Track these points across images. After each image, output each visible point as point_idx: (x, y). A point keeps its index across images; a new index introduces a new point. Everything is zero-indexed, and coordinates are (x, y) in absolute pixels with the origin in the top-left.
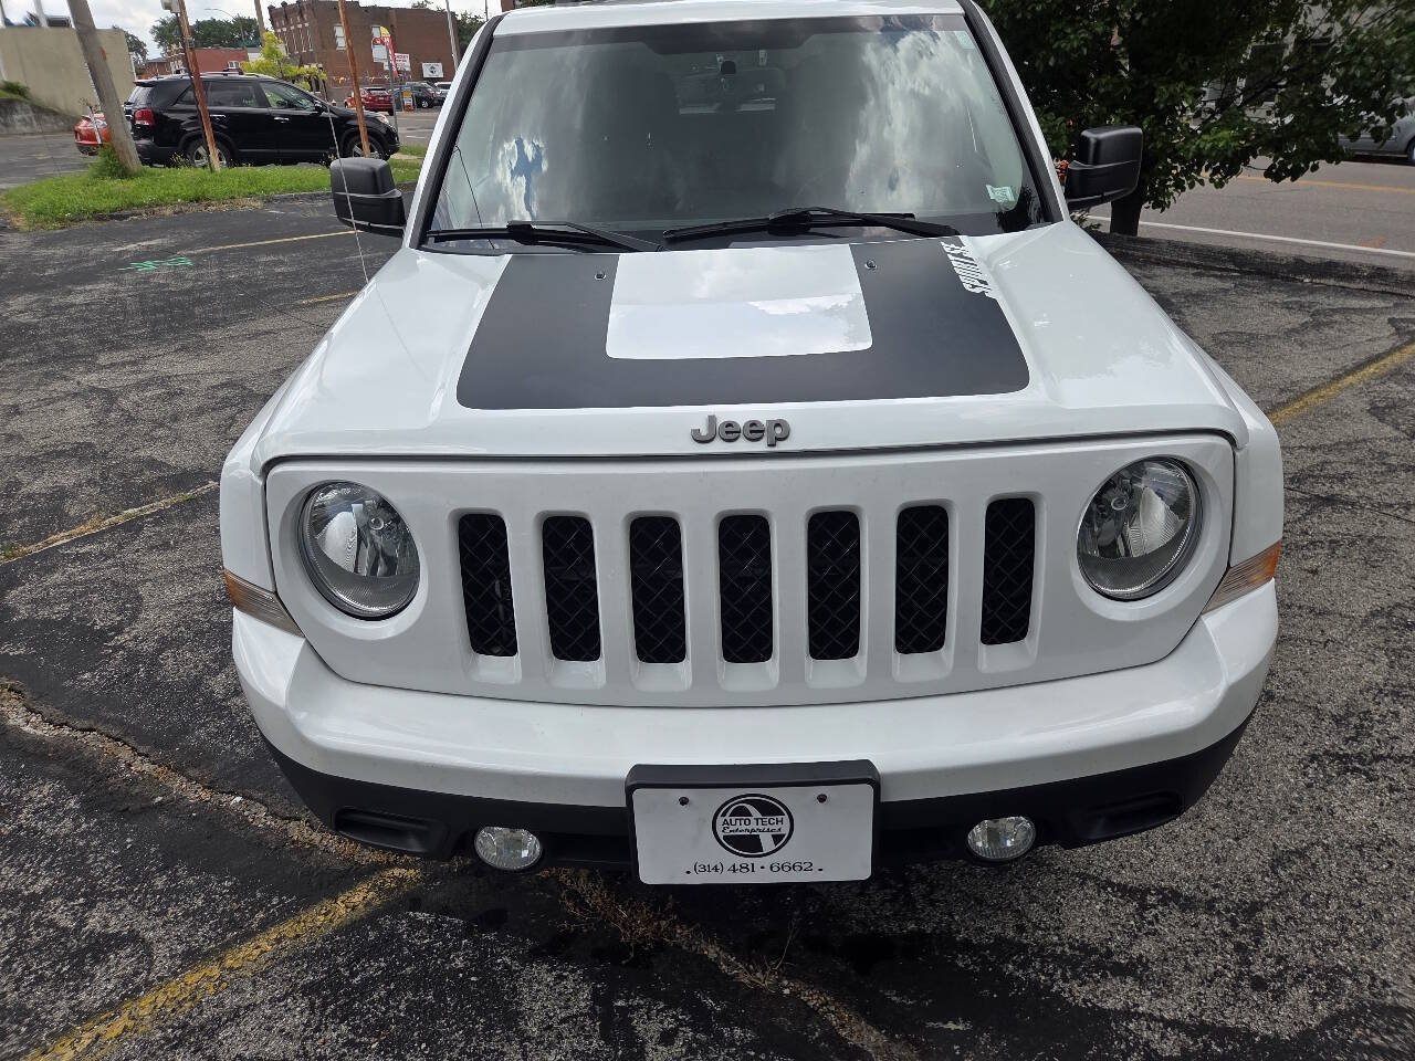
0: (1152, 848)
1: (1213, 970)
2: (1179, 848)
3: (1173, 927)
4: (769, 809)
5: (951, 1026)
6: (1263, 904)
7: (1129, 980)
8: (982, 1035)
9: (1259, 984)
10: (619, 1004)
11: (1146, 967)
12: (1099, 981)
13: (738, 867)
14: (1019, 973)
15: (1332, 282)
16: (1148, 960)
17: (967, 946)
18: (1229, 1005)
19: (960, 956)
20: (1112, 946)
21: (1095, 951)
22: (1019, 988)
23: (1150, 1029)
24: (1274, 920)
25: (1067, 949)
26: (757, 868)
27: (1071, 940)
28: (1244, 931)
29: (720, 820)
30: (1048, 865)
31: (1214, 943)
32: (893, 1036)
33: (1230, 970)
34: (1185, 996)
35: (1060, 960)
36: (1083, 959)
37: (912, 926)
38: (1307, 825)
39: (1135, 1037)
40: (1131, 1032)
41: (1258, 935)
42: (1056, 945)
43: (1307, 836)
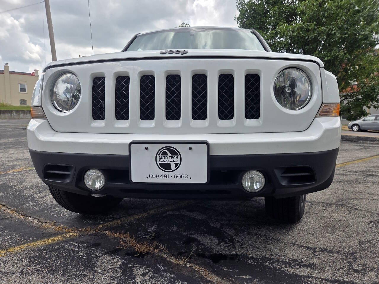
0: (318, 239)
1: (339, 267)
2: (327, 240)
3: (325, 257)
4: (174, 153)
5: (244, 277)
6: (356, 252)
7: (309, 268)
8: (255, 280)
9: (356, 271)
10: (131, 266)
11: (315, 265)
12: (298, 268)
13: (163, 176)
14: (270, 265)
15: (369, 142)
16: (316, 264)
17: (252, 258)
18: (346, 276)
19: (249, 260)
20: (303, 260)
21: (297, 261)
22: (270, 269)
23: (316, 280)
24: (361, 256)
25: (287, 260)
26: (170, 176)
27: (289, 258)
28: (350, 258)
29: (158, 157)
30: (282, 241)
31: (340, 261)
32: (223, 278)
33: (345, 267)
34: (330, 273)
35: (285, 263)
36: (292, 263)
37: (234, 253)
38: (371, 236)
39: (311, 282)
40: (309, 281)
41: (355, 260)
42: (283, 259)
43: (371, 238)
